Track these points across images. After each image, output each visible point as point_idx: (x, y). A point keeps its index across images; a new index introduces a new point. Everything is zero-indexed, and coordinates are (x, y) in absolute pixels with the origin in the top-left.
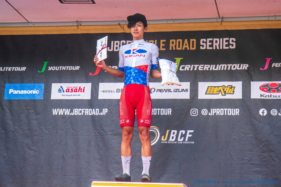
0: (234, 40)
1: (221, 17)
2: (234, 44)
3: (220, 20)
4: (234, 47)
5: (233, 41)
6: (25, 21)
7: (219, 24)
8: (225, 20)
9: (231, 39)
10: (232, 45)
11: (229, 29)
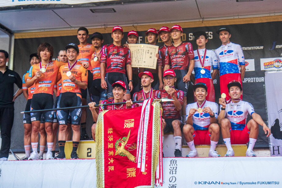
0: (212, 33)
1: (202, 18)
2: (212, 36)
3: (201, 20)
4: (212, 38)
5: (210, 34)
6: (69, 26)
7: (201, 22)
8: (205, 20)
9: (209, 33)
10: (210, 37)
11: (208, 25)
